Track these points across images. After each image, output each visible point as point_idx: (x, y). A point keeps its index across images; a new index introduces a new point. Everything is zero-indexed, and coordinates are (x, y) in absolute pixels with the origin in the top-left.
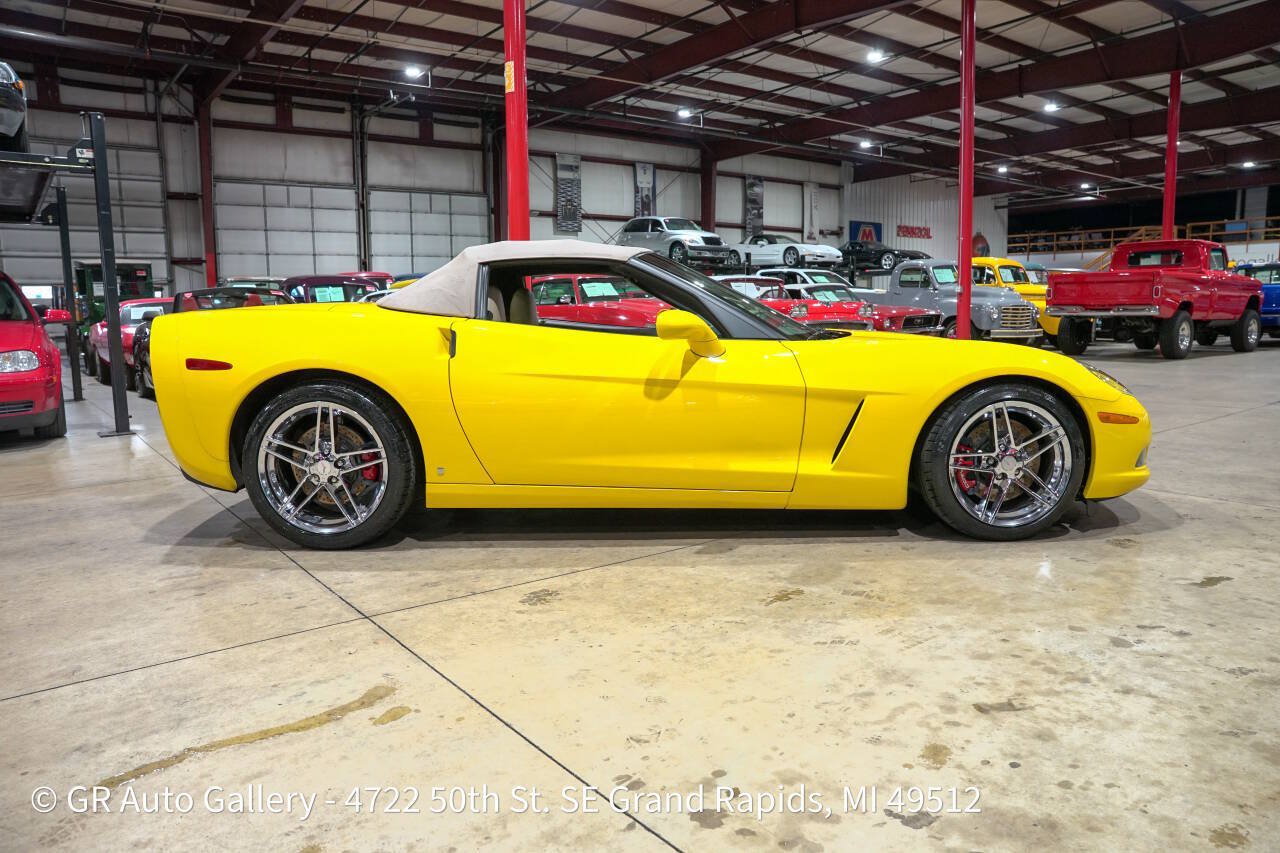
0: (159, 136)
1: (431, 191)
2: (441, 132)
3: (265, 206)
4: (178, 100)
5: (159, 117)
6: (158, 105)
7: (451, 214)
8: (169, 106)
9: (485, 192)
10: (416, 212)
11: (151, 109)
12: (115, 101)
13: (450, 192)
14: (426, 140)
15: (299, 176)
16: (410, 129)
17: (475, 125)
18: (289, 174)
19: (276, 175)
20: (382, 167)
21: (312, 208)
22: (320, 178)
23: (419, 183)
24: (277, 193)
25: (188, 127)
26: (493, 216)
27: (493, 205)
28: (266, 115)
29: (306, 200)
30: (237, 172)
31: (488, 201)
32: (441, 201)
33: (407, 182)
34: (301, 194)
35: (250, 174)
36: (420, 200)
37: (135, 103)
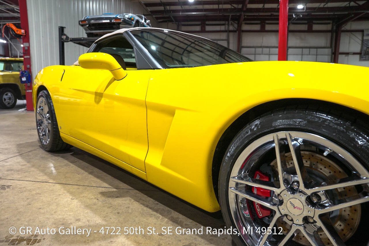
0: (228, 36)
1: (310, 48)
2: (315, 27)
3: (255, 54)
4: (233, 26)
5: (228, 31)
6: (228, 27)
7: (317, 55)
8: (231, 28)
9: (331, 47)
10: (304, 55)
11: (227, 29)
12: (218, 28)
13: (317, 48)
14: (310, 30)
15: (266, 45)
16: (304, 27)
17: (329, 23)
18: (263, 45)
19: (259, 45)
20: (293, 41)
21: (269, 55)
22: (273, 45)
23: (306, 45)
24: (259, 50)
25: (236, 33)
26: (333, 55)
27: (334, 51)
28: (257, 27)
29: (268, 52)
30: (249, 45)
31: (332, 50)
32: (313, 51)
33: (302, 45)
34: (266, 50)
35: (252, 45)
36: (306, 51)
37: (223, 28)
